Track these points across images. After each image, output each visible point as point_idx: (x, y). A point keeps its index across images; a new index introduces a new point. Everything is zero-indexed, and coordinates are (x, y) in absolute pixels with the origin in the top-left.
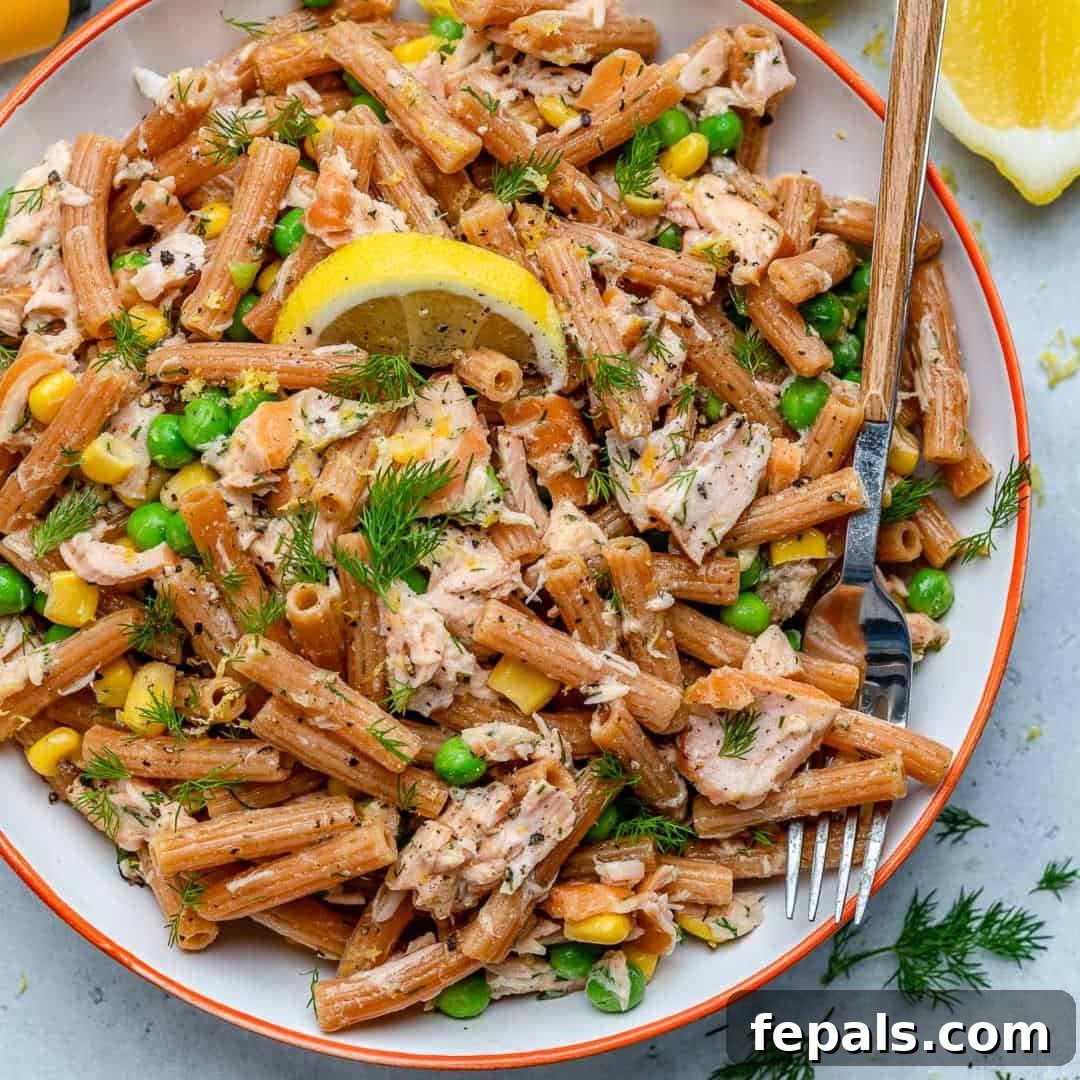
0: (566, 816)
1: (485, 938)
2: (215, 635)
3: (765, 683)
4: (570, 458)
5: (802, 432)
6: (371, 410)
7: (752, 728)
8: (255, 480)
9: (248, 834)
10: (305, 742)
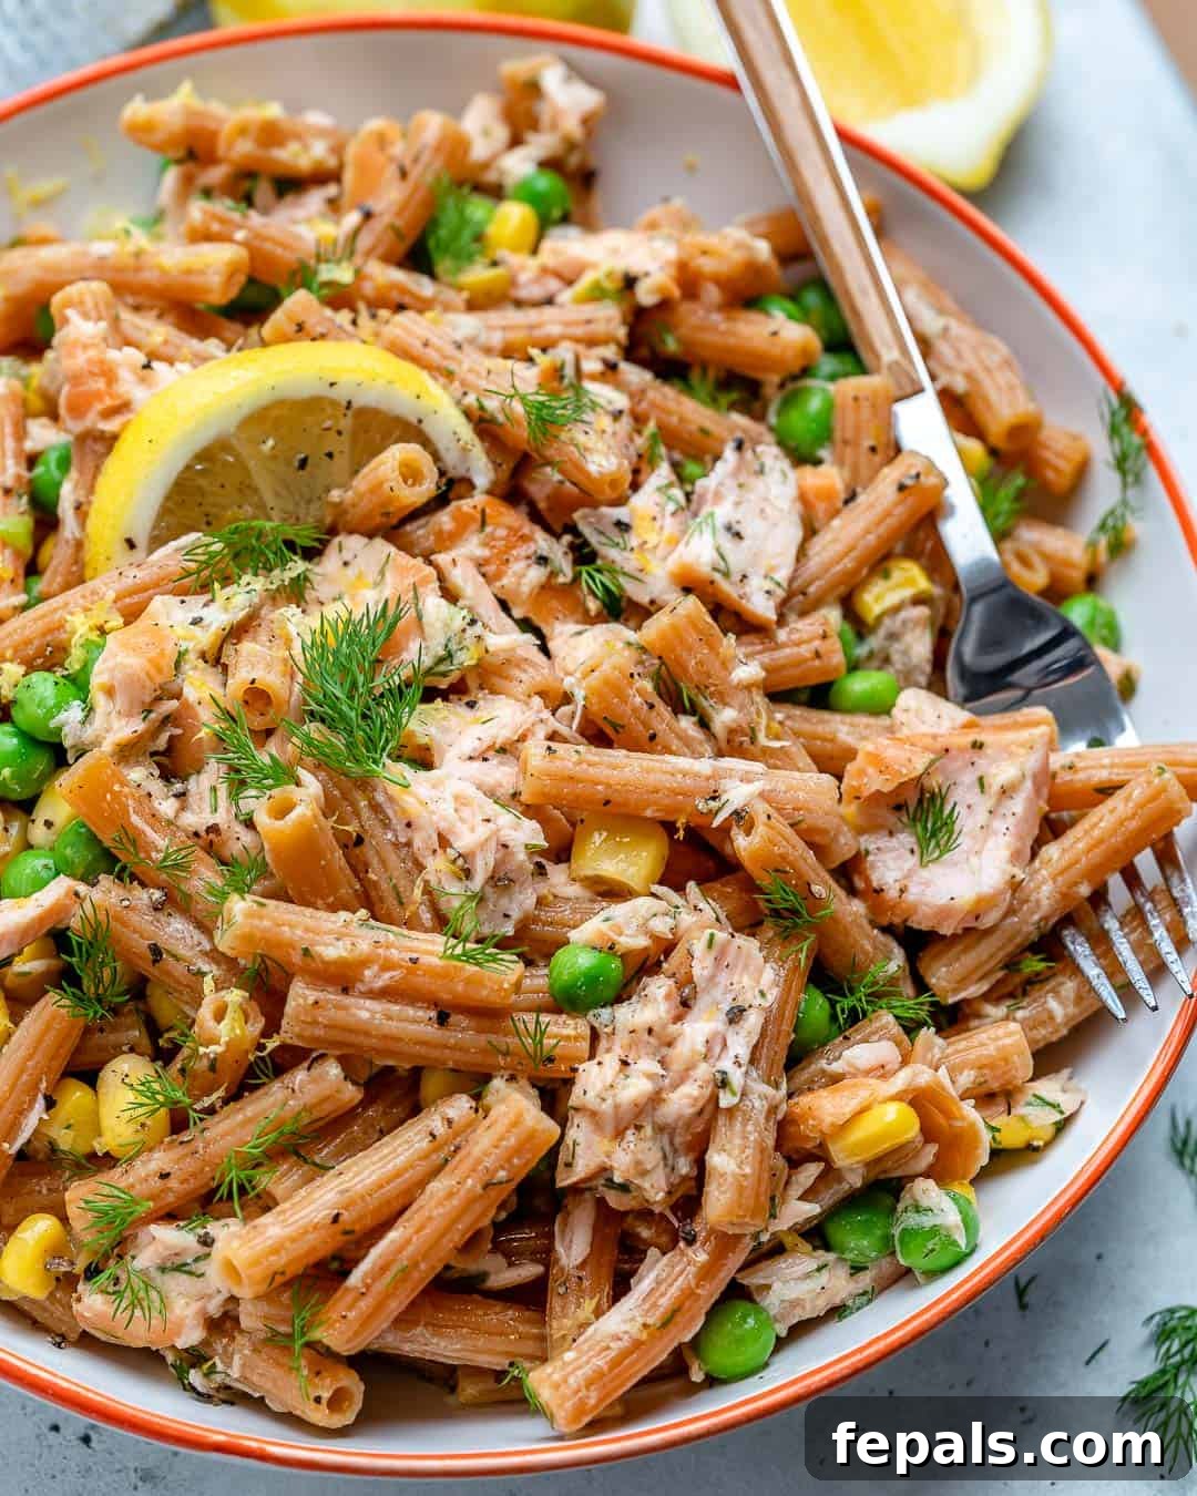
0: (761, 973)
1: (730, 1179)
2: (182, 951)
3: (935, 737)
4: (542, 560)
5: (823, 453)
6: (259, 584)
7: (947, 811)
8: (144, 719)
9: (342, 1187)
10: (365, 1015)
